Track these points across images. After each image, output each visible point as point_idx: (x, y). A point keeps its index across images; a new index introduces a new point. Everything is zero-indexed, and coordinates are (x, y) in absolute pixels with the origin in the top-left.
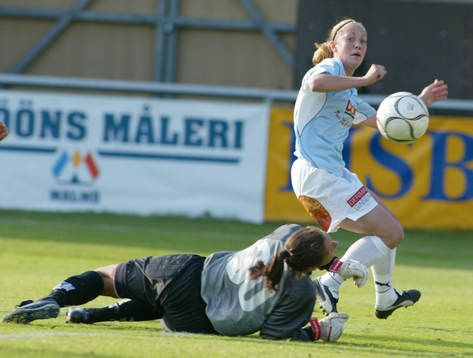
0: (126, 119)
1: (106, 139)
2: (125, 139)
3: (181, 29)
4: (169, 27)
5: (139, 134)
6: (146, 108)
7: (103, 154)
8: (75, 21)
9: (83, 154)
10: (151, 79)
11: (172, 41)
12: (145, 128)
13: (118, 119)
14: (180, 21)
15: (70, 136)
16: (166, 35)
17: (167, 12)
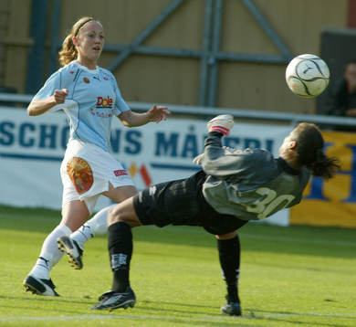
0: (174, 137)
1: (158, 153)
2: (174, 154)
3: (222, 62)
4: (212, 61)
5: (186, 150)
6: (192, 128)
7: (155, 166)
8: (133, 55)
9: (139, 166)
10: (196, 104)
11: (214, 71)
12: (190, 145)
13: (167, 137)
14: (221, 55)
15: (128, 151)
16: (209, 67)
17: (210, 48)
